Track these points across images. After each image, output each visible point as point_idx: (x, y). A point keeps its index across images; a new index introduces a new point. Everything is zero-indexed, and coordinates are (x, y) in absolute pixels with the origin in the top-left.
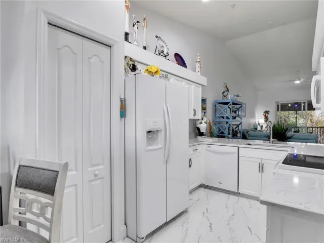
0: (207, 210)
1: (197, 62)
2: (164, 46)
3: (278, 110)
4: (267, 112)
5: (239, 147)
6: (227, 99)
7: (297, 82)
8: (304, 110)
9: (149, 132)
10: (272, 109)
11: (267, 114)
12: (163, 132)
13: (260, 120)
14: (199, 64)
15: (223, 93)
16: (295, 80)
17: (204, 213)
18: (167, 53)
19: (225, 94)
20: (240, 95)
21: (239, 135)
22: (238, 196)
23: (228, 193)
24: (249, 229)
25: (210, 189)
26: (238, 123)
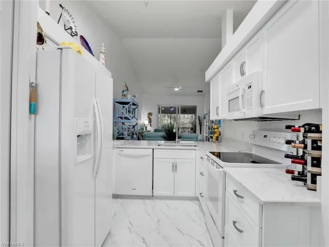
0: (131, 223)
1: (101, 52)
2: (70, 21)
3: (159, 113)
4: (150, 114)
5: (153, 149)
6: (127, 98)
7: (176, 89)
8: (178, 113)
9: (78, 136)
10: (155, 111)
11: (150, 116)
12: (92, 136)
13: (144, 121)
14: (104, 56)
15: (123, 92)
16: (175, 88)
17: (129, 228)
18: (76, 32)
19: (125, 93)
20: (137, 96)
21: (135, 136)
22: (153, 199)
23: (142, 199)
24: (179, 230)
25: (121, 198)
26: (134, 124)
